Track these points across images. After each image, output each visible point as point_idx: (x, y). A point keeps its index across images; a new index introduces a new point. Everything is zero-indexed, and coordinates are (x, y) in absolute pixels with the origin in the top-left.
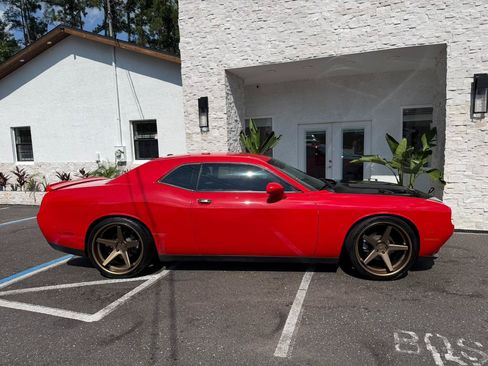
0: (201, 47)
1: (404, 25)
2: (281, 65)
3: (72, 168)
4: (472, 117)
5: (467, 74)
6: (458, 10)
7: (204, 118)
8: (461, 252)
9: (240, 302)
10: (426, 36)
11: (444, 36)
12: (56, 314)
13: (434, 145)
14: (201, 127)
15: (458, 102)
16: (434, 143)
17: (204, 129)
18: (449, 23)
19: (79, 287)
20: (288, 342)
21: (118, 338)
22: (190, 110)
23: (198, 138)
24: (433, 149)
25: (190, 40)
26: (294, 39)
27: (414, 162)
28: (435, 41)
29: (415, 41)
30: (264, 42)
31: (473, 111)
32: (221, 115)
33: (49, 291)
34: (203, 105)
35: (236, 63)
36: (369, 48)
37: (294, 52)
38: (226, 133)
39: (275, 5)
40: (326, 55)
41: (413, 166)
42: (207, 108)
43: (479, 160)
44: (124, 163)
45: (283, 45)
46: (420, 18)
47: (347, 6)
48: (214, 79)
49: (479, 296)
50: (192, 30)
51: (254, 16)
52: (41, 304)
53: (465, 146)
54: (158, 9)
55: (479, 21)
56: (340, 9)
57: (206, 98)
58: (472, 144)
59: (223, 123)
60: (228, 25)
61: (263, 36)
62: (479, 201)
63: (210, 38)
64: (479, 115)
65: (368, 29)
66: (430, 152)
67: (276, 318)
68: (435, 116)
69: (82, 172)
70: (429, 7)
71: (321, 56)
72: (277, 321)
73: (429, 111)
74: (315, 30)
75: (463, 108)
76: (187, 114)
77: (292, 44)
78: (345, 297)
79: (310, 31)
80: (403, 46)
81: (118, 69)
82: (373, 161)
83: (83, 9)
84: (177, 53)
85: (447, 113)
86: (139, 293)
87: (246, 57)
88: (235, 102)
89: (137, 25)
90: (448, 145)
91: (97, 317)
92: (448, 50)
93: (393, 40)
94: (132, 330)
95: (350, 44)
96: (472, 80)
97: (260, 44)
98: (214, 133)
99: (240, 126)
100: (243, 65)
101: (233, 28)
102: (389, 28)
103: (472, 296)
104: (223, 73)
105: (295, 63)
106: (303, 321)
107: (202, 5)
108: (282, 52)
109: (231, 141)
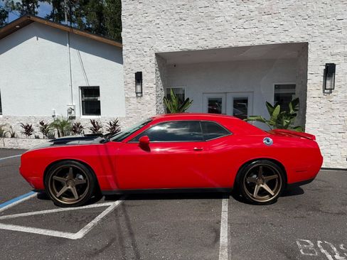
0: (138, 36)
1: (280, 28)
2: (195, 52)
3: (33, 120)
4: (324, 92)
5: (321, 63)
6: (316, 20)
7: (139, 87)
8: (321, 183)
9: (183, 221)
10: (295, 36)
11: (307, 37)
12: (46, 234)
13: (297, 110)
14: (137, 93)
15: (315, 82)
16: (297, 108)
17: (139, 95)
18: (309, 28)
19: (58, 212)
20: (226, 250)
21: (101, 251)
22: (129, 80)
23: (134, 101)
24: (297, 112)
25: (130, 31)
26: (205, 34)
27: (286, 122)
28: (301, 40)
29: (288, 40)
30: (183, 35)
31: (325, 88)
32: (152, 85)
33: (35, 216)
34: (139, 77)
35: (164, 48)
36: (257, 43)
37: (205, 43)
38: (155, 99)
39: (192, 9)
40: (226, 46)
41: (285, 124)
42: (142, 80)
43: (328, 121)
44: (74, 118)
45: (198, 38)
46: (291, 24)
47: (242, 13)
48: (147, 59)
49: (343, 214)
50: (131, 23)
51: (177, 16)
52: (32, 226)
53: (319, 111)
54: (93, 6)
55: (330, 28)
56: (237, 15)
57: (141, 73)
58: (323, 110)
59: (153, 91)
60: (158, 21)
61: (183, 31)
62: (327, 148)
63: (144, 30)
64: (328, 91)
65: (256, 29)
66: (295, 115)
67: (212, 232)
68: (297, 90)
69: (42, 123)
70: (297, 17)
71: (224, 47)
72: (214, 234)
73: (294, 86)
74: (220, 29)
75: (318, 86)
76: (126, 84)
77: (203, 37)
78: (255, 216)
79: (217, 29)
80: (280, 42)
81: (71, 49)
82: (257, 120)
83: (37, 3)
84: (120, 39)
85: (308, 88)
86: (106, 216)
87: (170, 45)
88: (161, 76)
89: (77, 16)
90: (308, 110)
91: (79, 235)
92: (309, 46)
93: (273, 38)
94: (110, 244)
95: (244, 39)
96: (324, 68)
97: (181, 36)
98: (146, 98)
99: (163, 93)
100: (168, 50)
101: (161, 24)
102: (271, 30)
103: (338, 214)
104: (154, 55)
105: (206, 50)
106: (232, 234)
107: (140, 6)
108: (196, 43)
109: (158, 104)
